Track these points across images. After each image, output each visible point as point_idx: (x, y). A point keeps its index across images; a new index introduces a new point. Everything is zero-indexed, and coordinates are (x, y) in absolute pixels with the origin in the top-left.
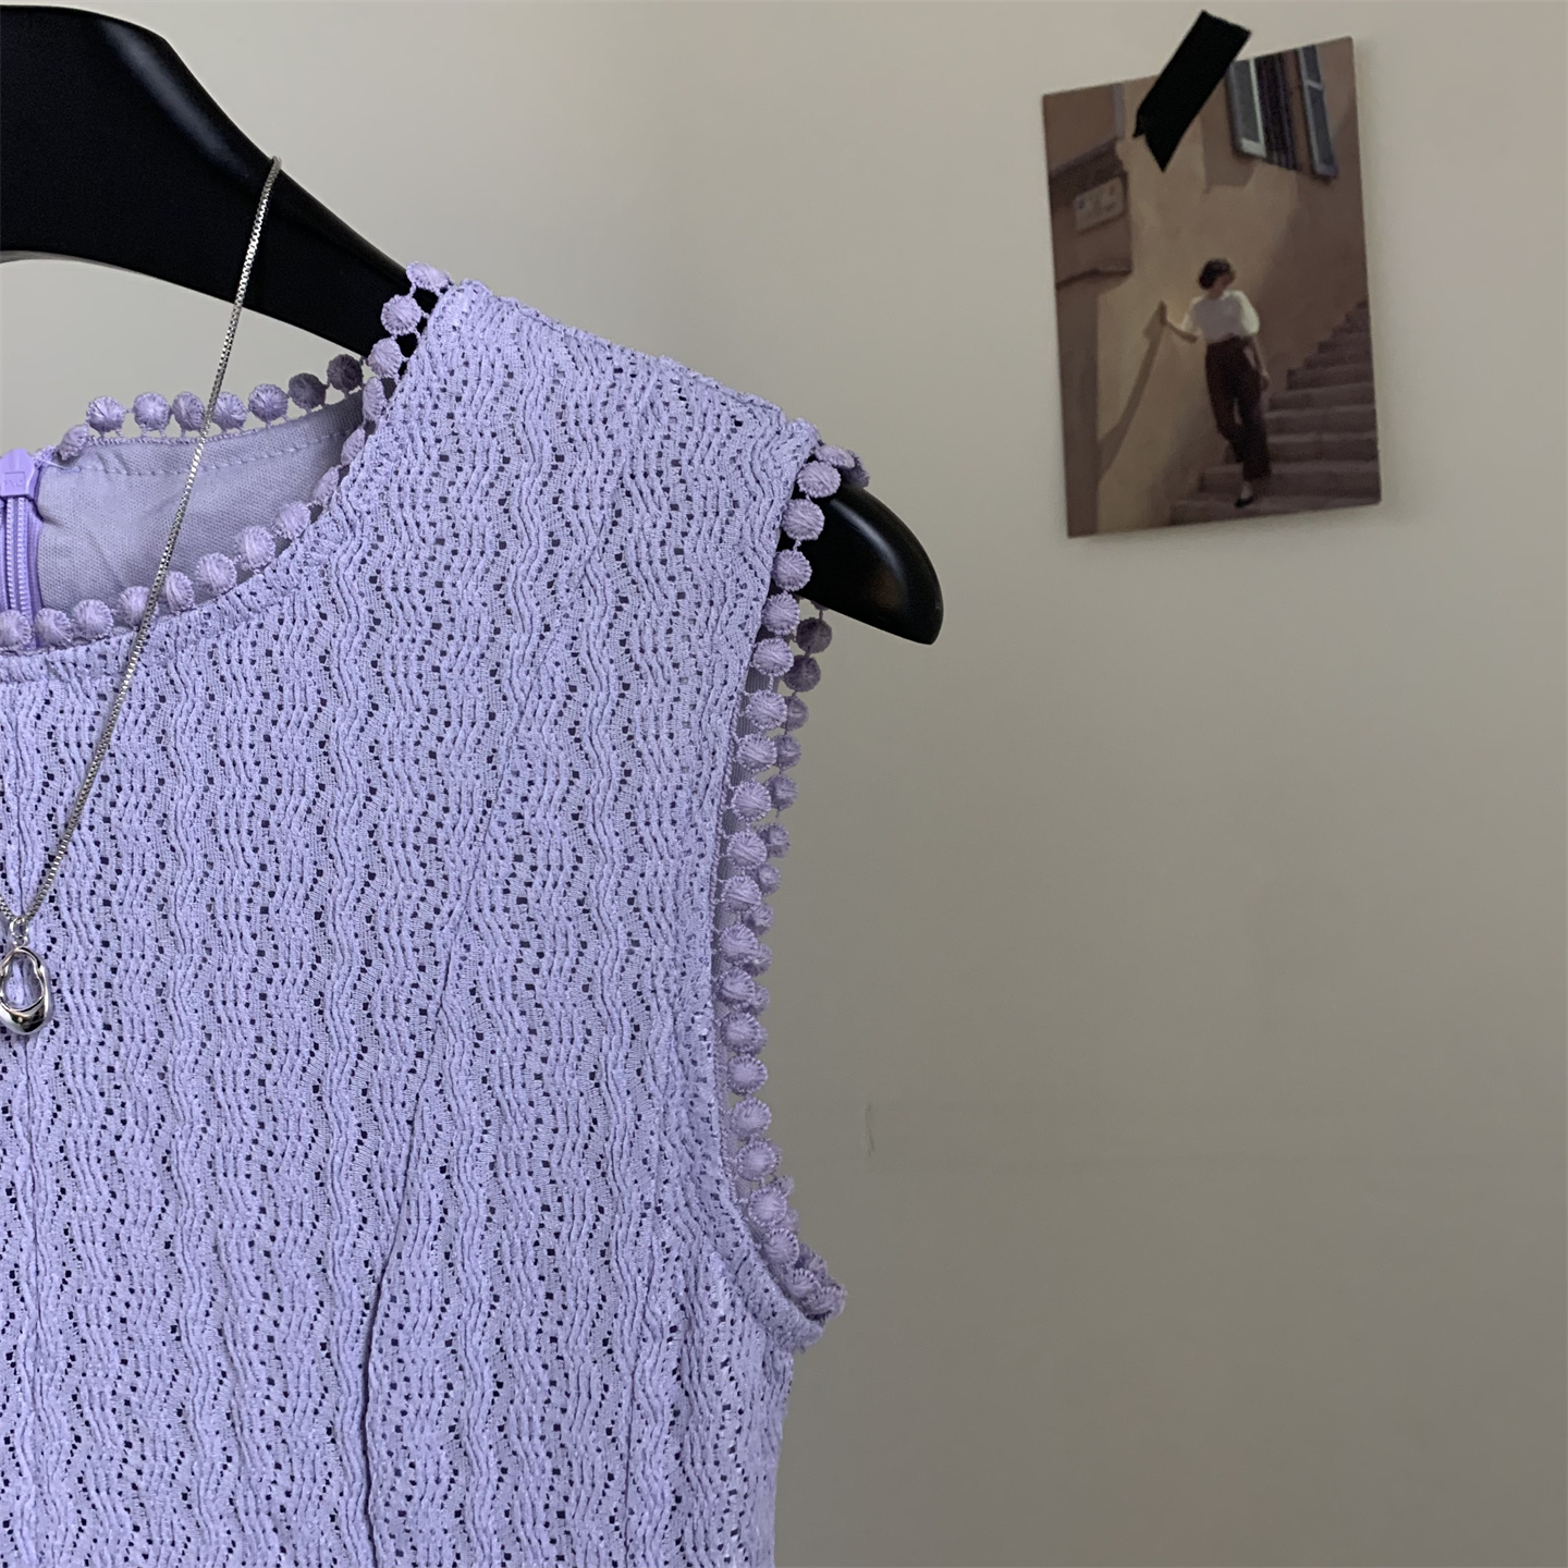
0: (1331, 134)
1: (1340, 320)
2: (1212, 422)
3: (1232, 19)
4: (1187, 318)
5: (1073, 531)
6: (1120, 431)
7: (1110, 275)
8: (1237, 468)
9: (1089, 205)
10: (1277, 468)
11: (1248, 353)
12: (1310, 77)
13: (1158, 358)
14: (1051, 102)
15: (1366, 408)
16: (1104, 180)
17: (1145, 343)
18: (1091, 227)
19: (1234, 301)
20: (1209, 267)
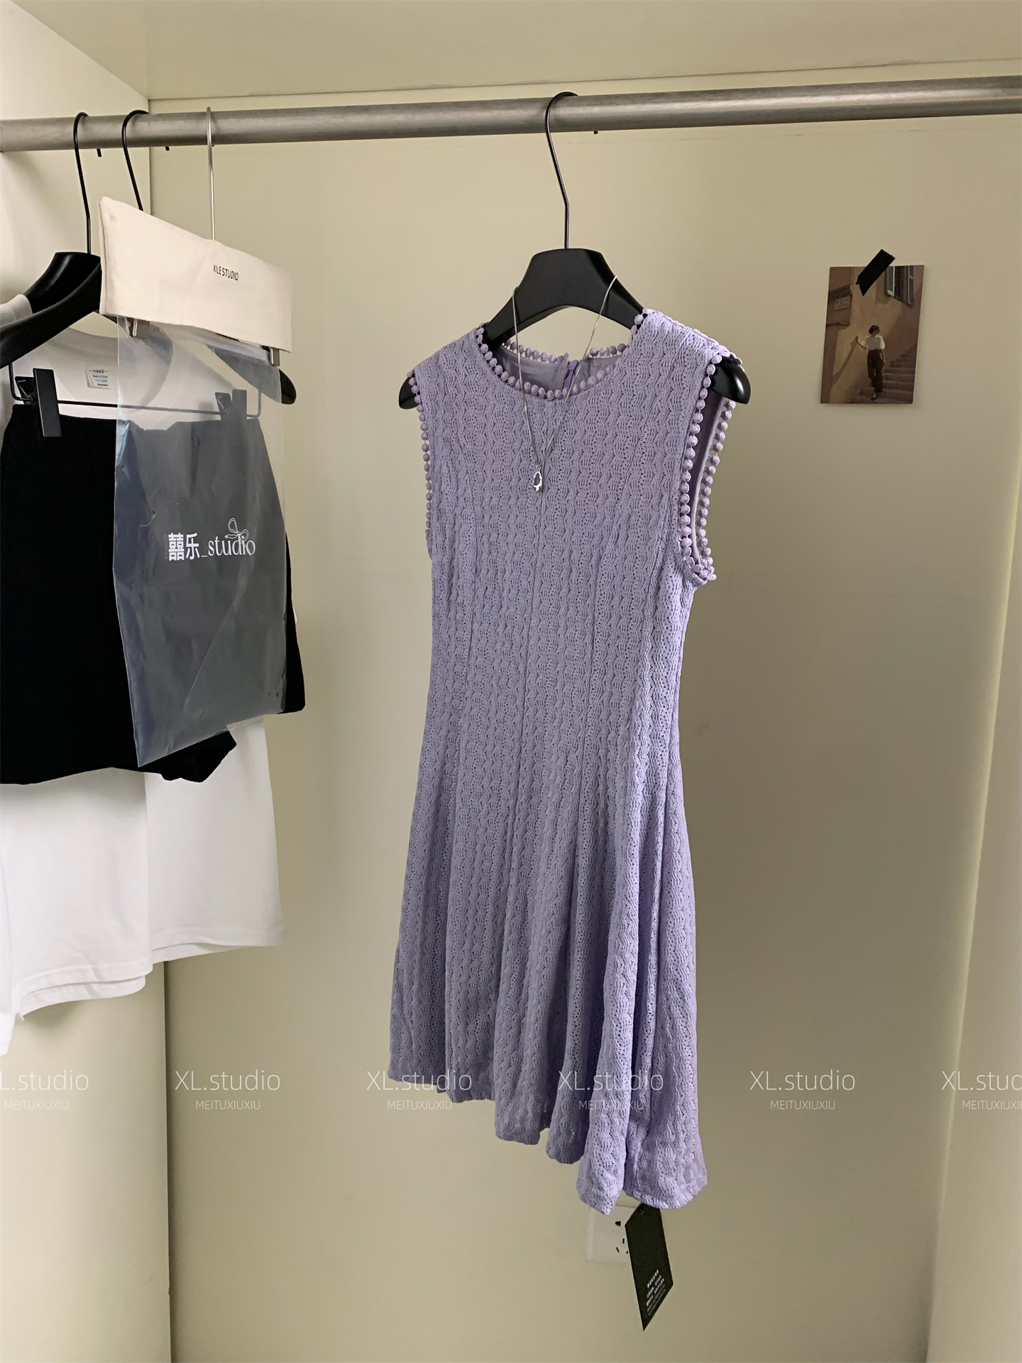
0: (914, 292)
1: (908, 348)
2: (867, 374)
4: (864, 342)
5: (822, 402)
6: (839, 373)
7: (841, 325)
8: (873, 389)
9: (839, 303)
10: (884, 390)
11: (880, 354)
12: (910, 275)
13: (854, 352)
14: (832, 270)
15: (912, 375)
16: (845, 296)
17: (850, 348)
18: (839, 310)
19: (879, 339)
20: (871, 328)
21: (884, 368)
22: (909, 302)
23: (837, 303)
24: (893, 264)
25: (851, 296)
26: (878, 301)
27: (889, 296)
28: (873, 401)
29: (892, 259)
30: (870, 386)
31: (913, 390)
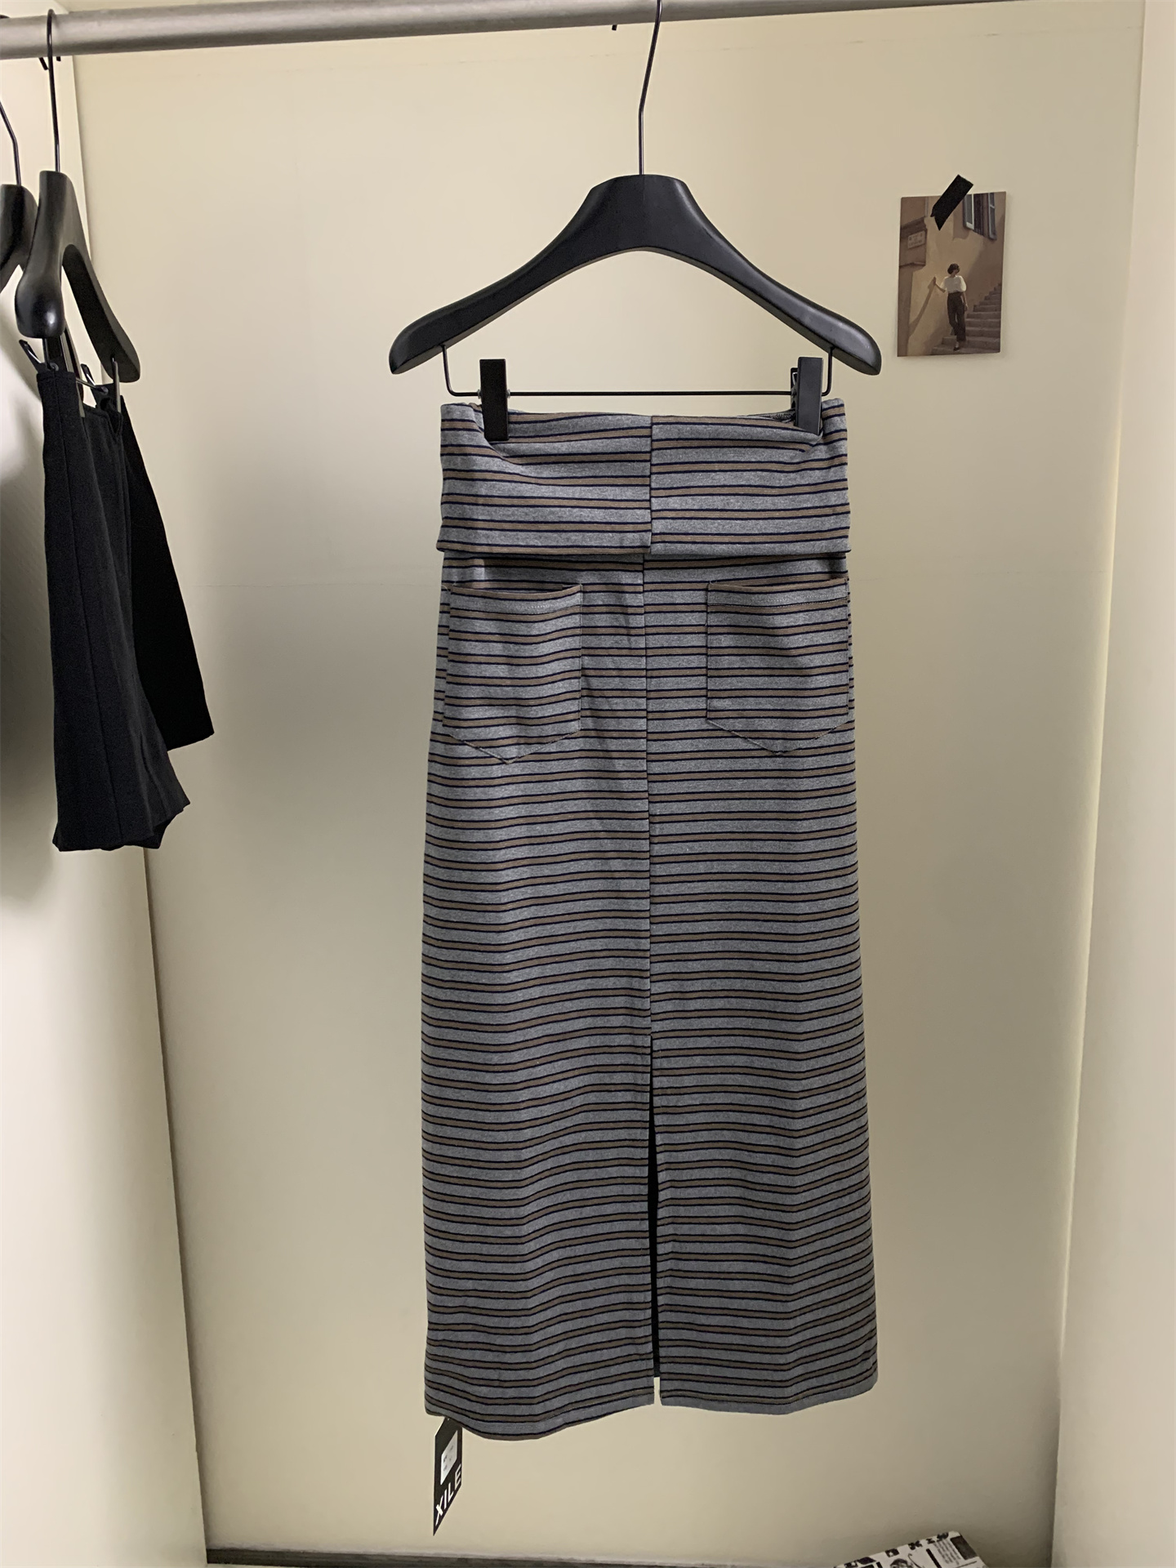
0: (996, 225)
1: (992, 290)
2: (948, 321)
3: (968, 179)
4: (942, 283)
5: (900, 355)
6: (918, 320)
7: (916, 265)
8: (955, 337)
9: (913, 239)
10: (967, 338)
11: (962, 297)
12: (990, 203)
13: (932, 296)
14: (904, 200)
15: (997, 320)
16: (918, 232)
17: (928, 291)
18: (913, 248)
19: (959, 279)
20: (952, 266)
21: (966, 313)
22: (992, 236)
23: (911, 239)
24: (971, 192)
25: (926, 231)
26: (955, 236)
27: (969, 229)
28: (956, 351)
29: (970, 185)
30: (952, 334)
31: (999, 337)
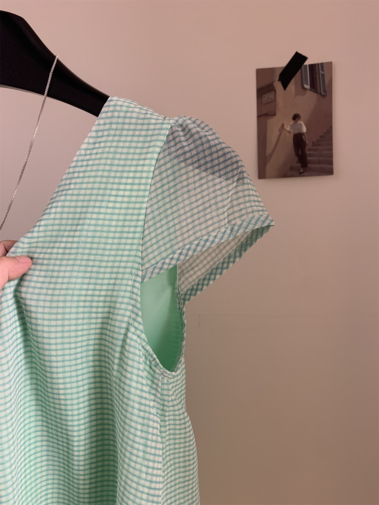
0: (326, 84)
1: (325, 131)
2: (293, 153)
3: (304, 54)
4: (289, 127)
5: (259, 178)
6: (271, 154)
7: (270, 115)
8: (300, 165)
9: (266, 98)
10: (309, 165)
11: (303, 137)
12: (322, 71)
13: (282, 136)
14: (258, 71)
15: (330, 152)
16: (270, 92)
17: (278, 133)
18: (266, 104)
19: (301, 124)
20: (295, 115)
21: (307, 148)
22: (323, 93)
23: (264, 98)
24: (307, 63)
25: (275, 91)
26: (297, 94)
27: (306, 89)
28: (301, 174)
29: (305, 59)
30: (297, 163)
31: (332, 164)
